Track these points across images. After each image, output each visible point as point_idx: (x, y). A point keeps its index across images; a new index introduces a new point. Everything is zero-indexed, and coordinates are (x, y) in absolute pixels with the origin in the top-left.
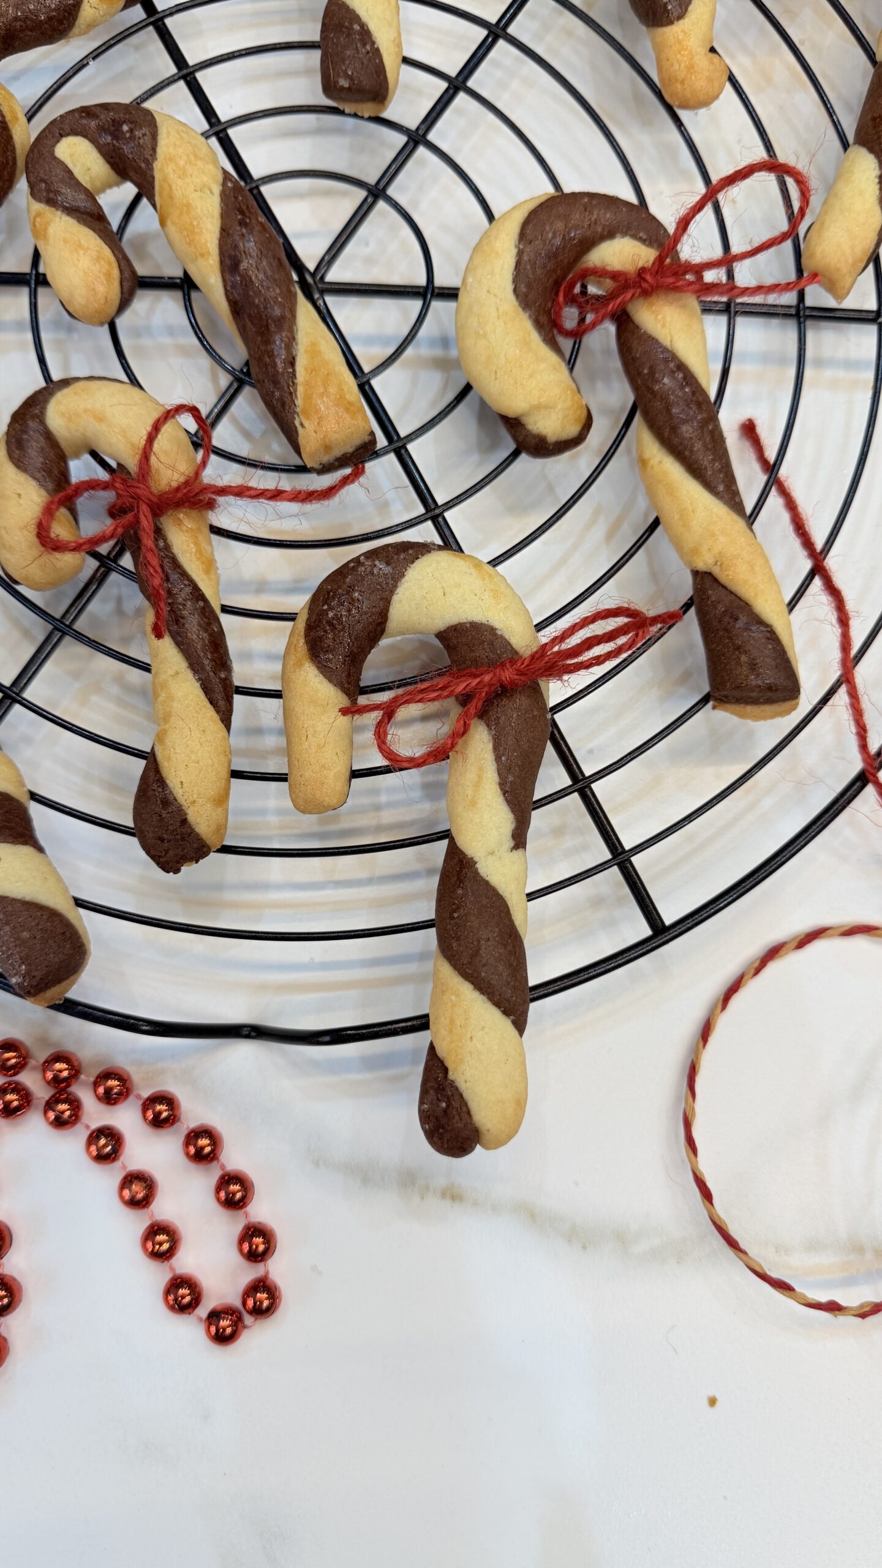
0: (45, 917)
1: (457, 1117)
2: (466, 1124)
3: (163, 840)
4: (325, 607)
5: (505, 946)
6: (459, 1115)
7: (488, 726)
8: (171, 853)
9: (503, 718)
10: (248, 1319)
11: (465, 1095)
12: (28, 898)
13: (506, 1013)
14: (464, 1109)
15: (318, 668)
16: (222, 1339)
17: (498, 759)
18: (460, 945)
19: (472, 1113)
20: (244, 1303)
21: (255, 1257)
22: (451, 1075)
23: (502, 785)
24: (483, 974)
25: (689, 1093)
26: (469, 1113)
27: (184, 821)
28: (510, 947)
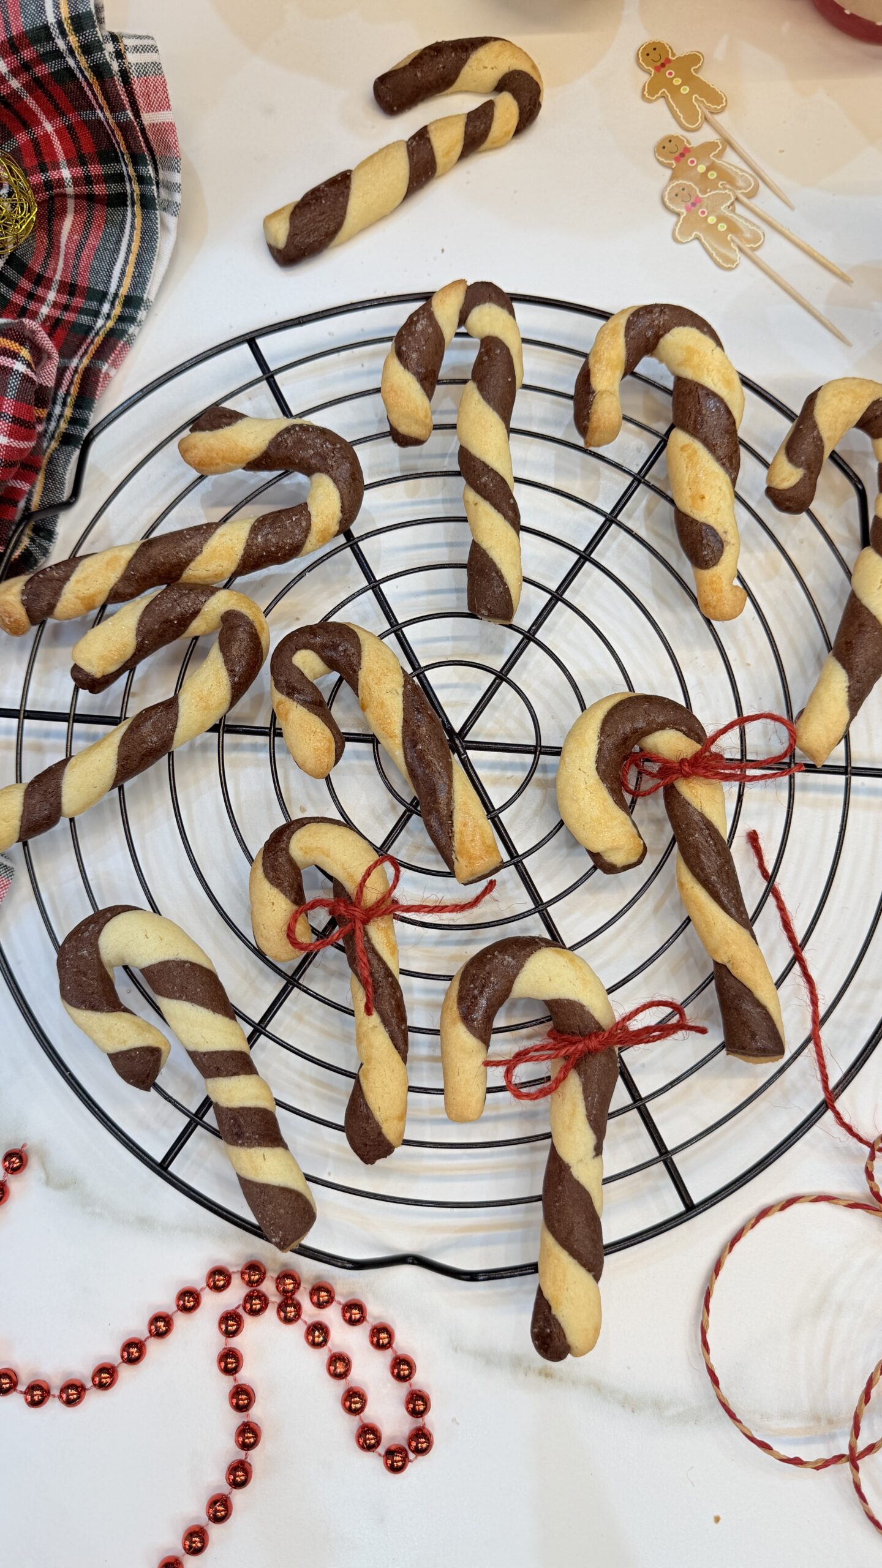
0: (293, 1198)
1: (557, 1339)
2: (563, 1343)
3: (366, 1145)
4: (472, 986)
5: (590, 1226)
6: (558, 1337)
7: (579, 1074)
8: (371, 1153)
9: (589, 1070)
10: (411, 1456)
11: (563, 1325)
12: (282, 1185)
13: (589, 1271)
14: (562, 1333)
15: (467, 1027)
16: (395, 1469)
17: (586, 1098)
18: (560, 1225)
19: (567, 1336)
20: (410, 1445)
21: (416, 1413)
22: (554, 1312)
23: (588, 1116)
24: (575, 1247)
25: (705, 1310)
26: (564, 1336)
27: (380, 1134)
28: (592, 1228)
